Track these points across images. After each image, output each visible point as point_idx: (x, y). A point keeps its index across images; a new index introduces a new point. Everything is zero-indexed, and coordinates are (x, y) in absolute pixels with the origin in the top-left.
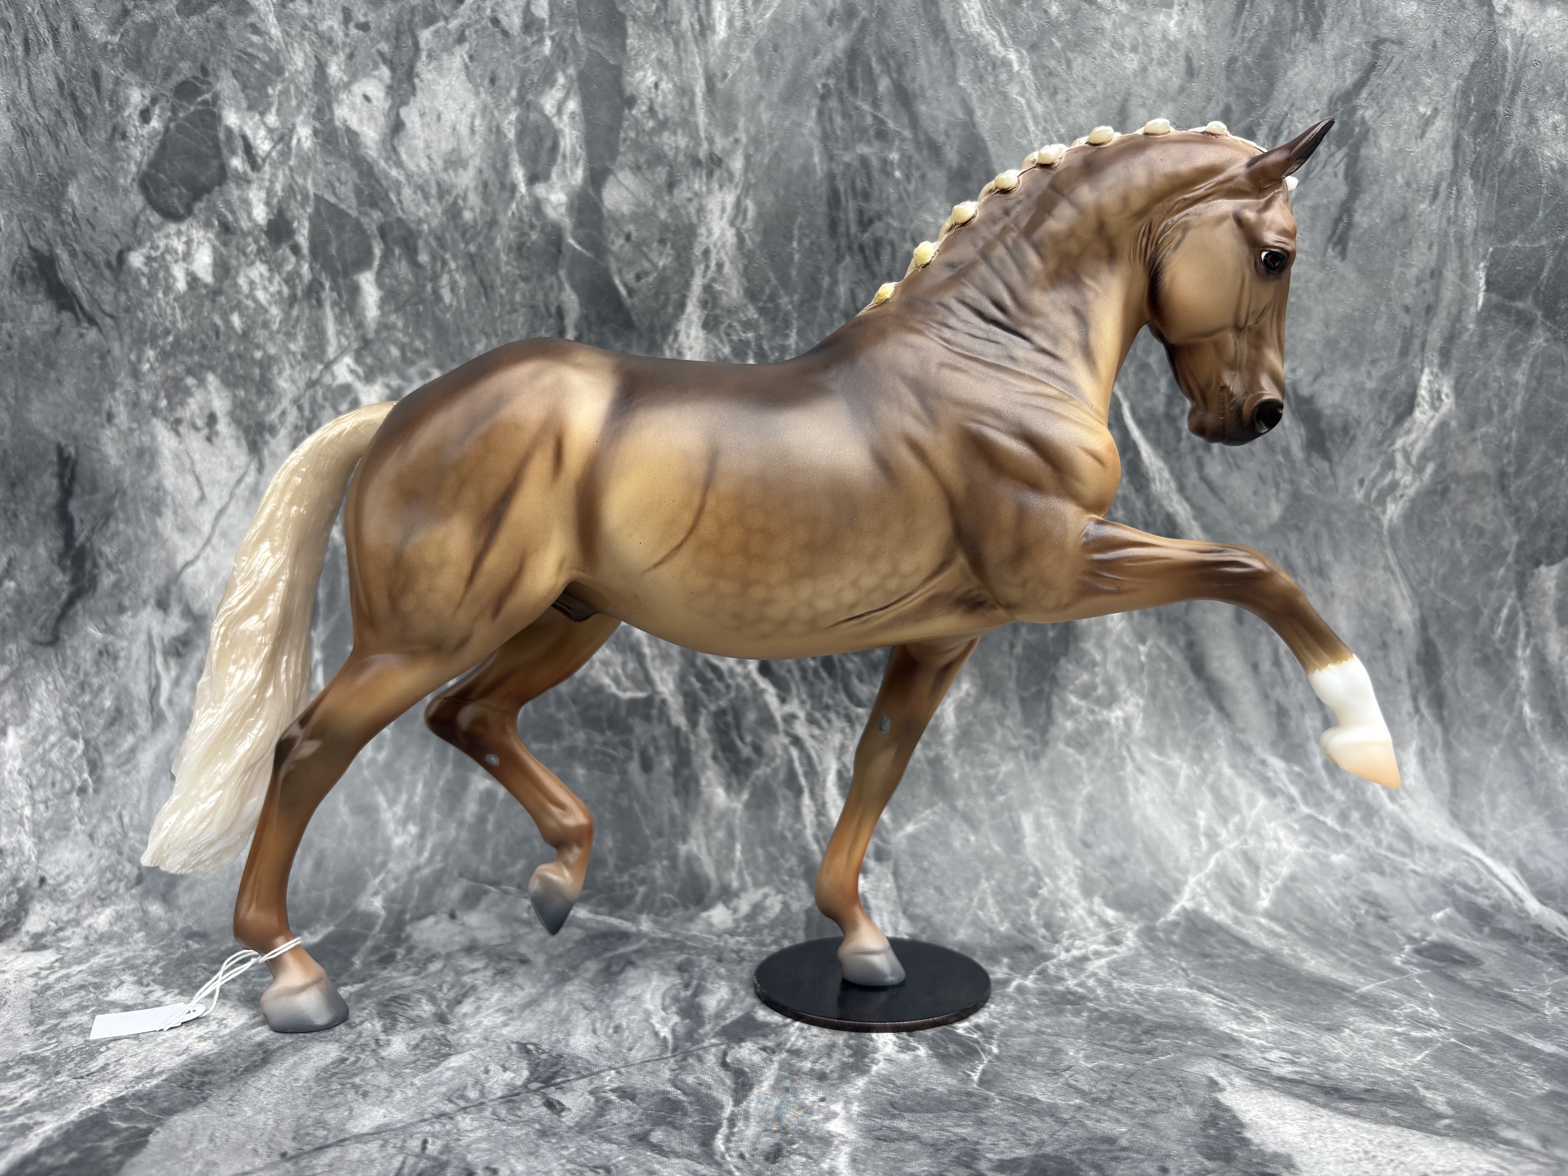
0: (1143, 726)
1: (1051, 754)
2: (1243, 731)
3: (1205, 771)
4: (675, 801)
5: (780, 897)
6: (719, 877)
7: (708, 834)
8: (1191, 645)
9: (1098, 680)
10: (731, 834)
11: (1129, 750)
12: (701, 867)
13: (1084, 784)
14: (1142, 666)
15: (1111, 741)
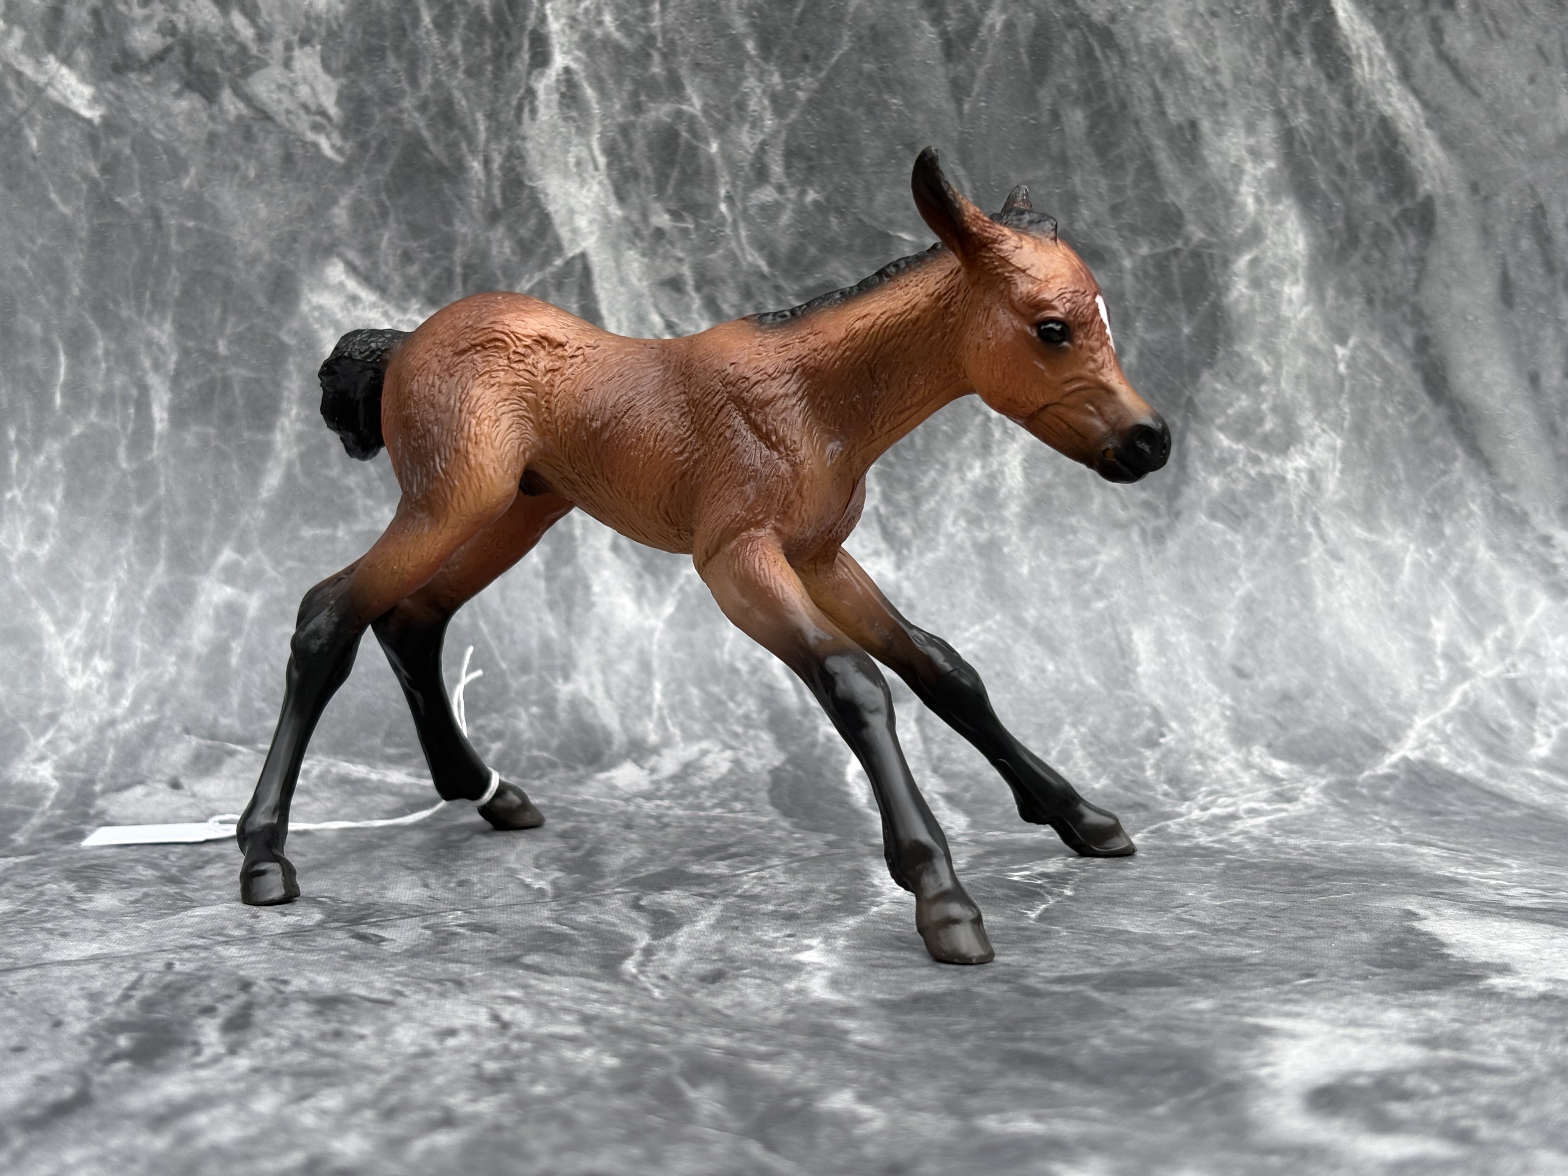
0: (1342, 482)
1: (1184, 531)
2: (1512, 488)
3: (1447, 556)
4: (549, 618)
5: (729, 754)
6: (626, 729)
7: (607, 667)
8: (1423, 343)
9: (1265, 407)
10: (645, 666)
11: (1316, 522)
12: (596, 715)
13: (1240, 579)
14: (1341, 380)
15: (1287, 506)
